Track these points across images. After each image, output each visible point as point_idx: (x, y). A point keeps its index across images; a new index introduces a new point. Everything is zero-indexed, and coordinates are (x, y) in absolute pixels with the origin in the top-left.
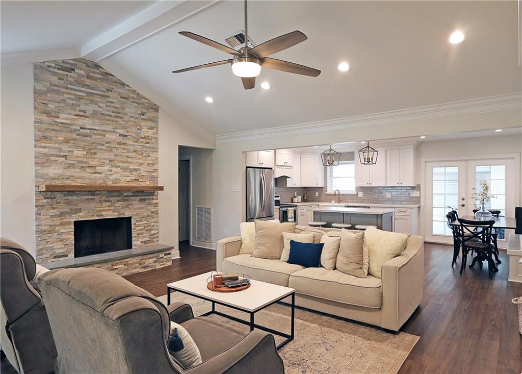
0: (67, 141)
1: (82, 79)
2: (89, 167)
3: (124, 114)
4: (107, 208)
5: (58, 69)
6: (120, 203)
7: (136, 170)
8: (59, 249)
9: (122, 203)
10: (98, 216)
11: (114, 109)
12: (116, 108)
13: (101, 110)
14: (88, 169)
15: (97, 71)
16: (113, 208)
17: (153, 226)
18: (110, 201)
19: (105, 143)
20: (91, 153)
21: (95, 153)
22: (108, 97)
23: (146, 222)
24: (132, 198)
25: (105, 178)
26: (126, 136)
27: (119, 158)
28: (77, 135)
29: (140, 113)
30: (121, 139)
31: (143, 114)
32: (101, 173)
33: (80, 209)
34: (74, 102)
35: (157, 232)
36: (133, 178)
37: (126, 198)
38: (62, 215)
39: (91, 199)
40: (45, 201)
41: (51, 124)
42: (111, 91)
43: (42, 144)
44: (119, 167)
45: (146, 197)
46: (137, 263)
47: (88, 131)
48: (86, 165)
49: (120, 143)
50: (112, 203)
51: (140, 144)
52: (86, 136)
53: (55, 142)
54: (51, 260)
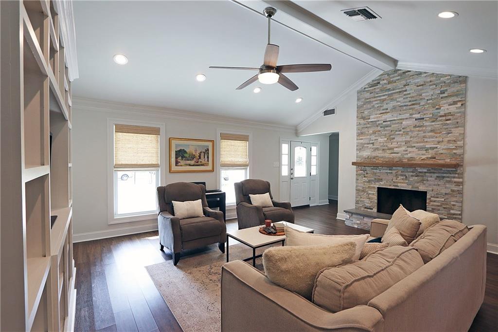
0: (374, 133)
1: (385, 86)
2: (389, 149)
3: (421, 99)
4: (402, 181)
5: (370, 87)
6: (414, 178)
7: (432, 148)
8: (368, 203)
9: (416, 178)
10: (393, 186)
11: (410, 99)
12: (413, 97)
13: (399, 103)
14: (388, 151)
15: (396, 75)
16: (407, 181)
17: (454, 205)
18: (405, 175)
19: (402, 129)
20: (391, 139)
21: (394, 138)
22: (406, 91)
23: (443, 200)
24: (427, 174)
25: (401, 157)
26: (423, 118)
27: (415, 140)
28: (381, 127)
29: (440, 92)
30: (417, 123)
31: (442, 92)
32: (398, 153)
33: (382, 179)
34: (380, 105)
35: (460, 213)
36: (430, 156)
37: (421, 174)
38: (369, 181)
39: (390, 173)
40: (361, 172)
41: (365, 124)
42: (408, 85)
43: (361, 138)
44: (414, 147)
45: (445, 175)
47: (389, 123)
48: (386, 148)
49: (415, 127)
50: (406, 177)
51: (438, 123)
52: (387, 127)
53: (368, 135)
54: (362, 209)
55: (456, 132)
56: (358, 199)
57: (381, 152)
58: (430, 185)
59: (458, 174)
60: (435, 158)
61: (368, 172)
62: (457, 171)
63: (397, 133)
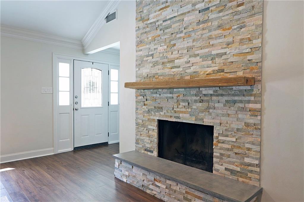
0: (154, 39)
2: (169, 62)
4: (184, 110)
6: (197, 104)
7: (220, 55)
8: (148, 143)
9: (200, 104)
10: (175, 117)
14: (168, 64)
16: (190, 110)
17: (249, 149)
18: (187, 101)
19: (183, 29)
21: (174, 45)
23: (234, 140)
24: (214, 98)
25: (182, 72)
26: (208, 8)
27: (198, 44)
28: (161, 30)
30: (201, 17)
32: (179, 67)
33: (162, 108)
35: (257, 162)
36: (216, 68)
37: (206, 98)
38: (149, 111)
39: (170, 98)
40: (141, 97)
41: (144, 28)
43: (140, 48)
44: (198, 55)
45: (236, 98)
46: (181, 193)
47: (169, 22)
48: (166, 60)
49: (199, 23)
50: (189, 103)
51: (227, 13)
52: (167, 28)
53: (147, 44)
54: (143, 151)
55: (252, 23)
56: (138, 137)
57: (160, 67)
58: (218, 116)
59: (255, 96)
60: (223, 71)
61: (148, 98)
62: (252, 90)
63: (178, 36)
